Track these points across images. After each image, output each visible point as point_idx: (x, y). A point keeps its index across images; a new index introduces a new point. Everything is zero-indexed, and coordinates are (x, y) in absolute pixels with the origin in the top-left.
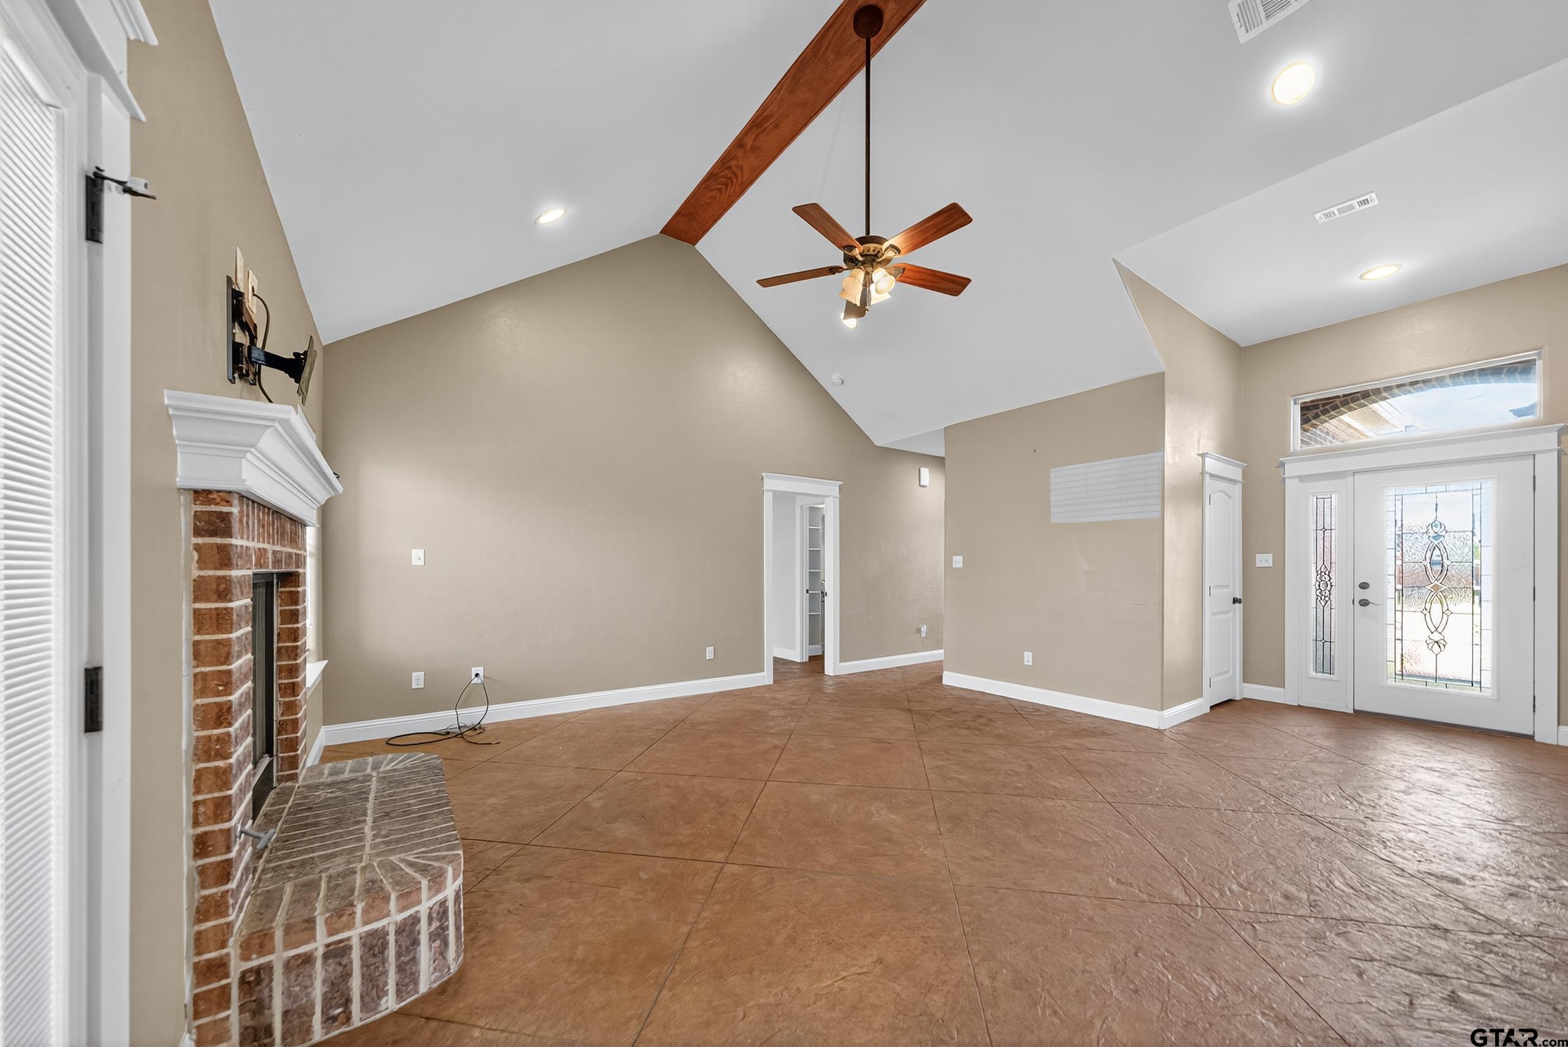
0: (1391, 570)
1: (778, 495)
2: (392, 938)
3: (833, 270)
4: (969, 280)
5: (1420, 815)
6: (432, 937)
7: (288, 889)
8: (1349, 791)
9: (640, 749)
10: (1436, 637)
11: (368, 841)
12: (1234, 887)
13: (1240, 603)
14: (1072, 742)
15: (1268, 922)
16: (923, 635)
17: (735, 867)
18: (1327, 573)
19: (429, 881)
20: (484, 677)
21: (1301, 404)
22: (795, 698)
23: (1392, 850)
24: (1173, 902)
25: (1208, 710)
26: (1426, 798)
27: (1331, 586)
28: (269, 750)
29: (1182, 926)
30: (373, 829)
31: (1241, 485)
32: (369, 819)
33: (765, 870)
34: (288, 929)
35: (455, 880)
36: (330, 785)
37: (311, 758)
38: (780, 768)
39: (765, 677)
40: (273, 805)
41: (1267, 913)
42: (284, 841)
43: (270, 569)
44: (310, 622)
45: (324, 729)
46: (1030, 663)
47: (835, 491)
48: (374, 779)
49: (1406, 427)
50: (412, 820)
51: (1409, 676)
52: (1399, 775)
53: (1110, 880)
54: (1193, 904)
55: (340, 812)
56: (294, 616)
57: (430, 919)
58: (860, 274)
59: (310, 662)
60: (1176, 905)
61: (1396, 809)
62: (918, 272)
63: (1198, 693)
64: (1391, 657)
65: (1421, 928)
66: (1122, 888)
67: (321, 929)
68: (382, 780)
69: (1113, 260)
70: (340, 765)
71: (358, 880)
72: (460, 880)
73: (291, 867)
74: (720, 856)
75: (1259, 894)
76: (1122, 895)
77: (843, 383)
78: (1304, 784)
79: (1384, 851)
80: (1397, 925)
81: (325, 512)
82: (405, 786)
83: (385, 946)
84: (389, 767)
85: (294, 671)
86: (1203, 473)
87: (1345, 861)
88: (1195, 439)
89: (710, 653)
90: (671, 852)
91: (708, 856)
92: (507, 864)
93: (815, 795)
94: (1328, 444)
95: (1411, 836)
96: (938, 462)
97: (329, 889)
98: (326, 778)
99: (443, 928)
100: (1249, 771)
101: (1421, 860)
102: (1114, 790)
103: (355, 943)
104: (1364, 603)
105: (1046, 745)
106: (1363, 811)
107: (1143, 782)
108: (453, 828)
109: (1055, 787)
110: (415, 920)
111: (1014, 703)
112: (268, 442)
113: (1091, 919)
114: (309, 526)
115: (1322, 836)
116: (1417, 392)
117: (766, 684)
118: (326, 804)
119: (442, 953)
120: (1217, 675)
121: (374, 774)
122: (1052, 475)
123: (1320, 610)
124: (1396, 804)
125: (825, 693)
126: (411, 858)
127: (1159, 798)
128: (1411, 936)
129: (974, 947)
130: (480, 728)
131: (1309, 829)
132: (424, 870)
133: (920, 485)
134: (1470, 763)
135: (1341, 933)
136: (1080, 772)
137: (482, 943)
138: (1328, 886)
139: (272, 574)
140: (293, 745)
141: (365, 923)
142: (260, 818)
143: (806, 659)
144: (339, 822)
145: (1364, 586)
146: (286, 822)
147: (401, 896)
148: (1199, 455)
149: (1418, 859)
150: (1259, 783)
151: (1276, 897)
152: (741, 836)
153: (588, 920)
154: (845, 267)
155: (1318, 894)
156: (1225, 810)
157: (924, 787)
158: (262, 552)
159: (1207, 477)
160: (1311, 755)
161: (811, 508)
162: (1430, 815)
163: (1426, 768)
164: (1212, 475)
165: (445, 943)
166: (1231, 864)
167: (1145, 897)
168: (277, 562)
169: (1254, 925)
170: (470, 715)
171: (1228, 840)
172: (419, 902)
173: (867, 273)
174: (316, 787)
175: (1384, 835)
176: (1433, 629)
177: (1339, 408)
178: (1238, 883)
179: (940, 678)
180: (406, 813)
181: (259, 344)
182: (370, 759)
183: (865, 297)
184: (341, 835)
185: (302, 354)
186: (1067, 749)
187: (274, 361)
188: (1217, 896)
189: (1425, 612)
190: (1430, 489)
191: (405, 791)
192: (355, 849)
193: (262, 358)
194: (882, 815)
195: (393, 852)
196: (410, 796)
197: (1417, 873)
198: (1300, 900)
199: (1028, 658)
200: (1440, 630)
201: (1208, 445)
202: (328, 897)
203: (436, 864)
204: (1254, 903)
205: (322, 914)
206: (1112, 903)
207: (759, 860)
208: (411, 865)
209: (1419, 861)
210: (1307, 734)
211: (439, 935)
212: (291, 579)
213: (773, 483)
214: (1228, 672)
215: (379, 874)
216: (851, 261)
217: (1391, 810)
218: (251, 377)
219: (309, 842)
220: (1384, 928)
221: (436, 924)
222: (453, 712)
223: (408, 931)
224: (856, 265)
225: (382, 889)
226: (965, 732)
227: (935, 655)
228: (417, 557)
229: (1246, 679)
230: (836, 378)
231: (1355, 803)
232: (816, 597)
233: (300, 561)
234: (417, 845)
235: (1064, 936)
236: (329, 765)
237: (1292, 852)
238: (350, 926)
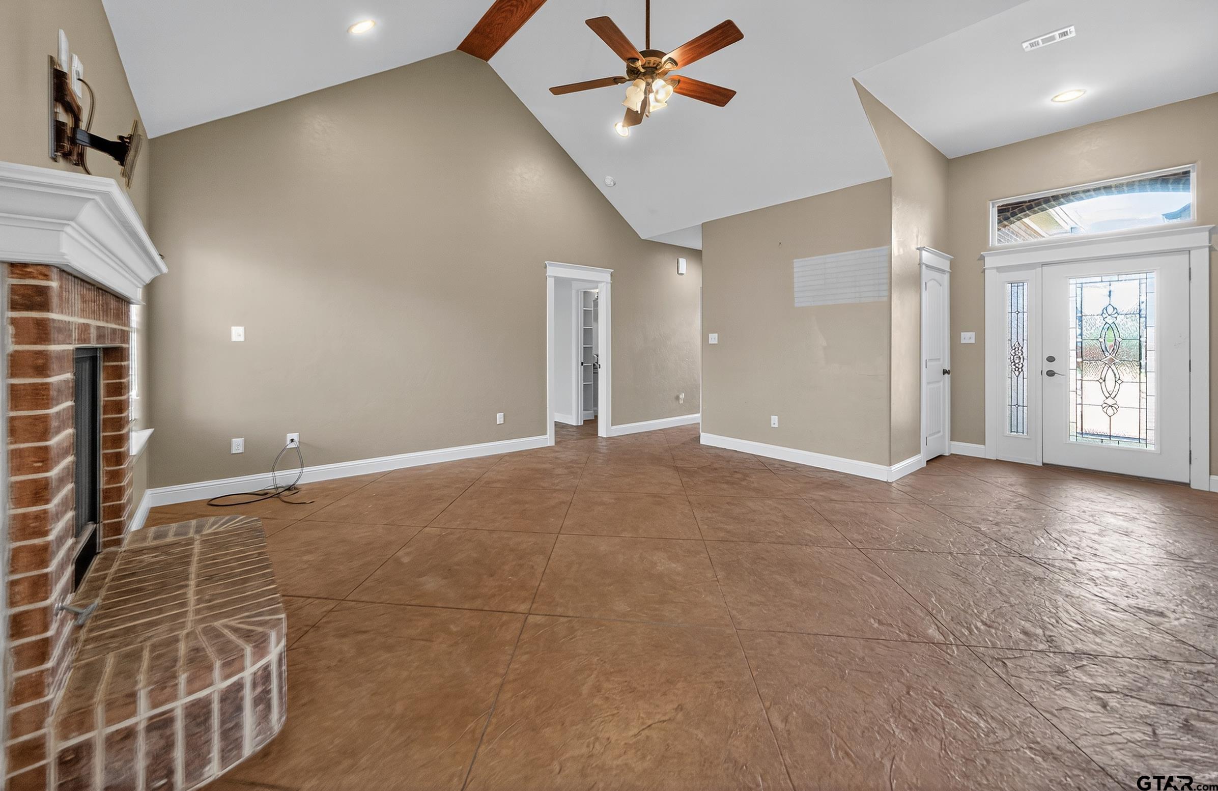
0: (1072, 346)
1: (559, 281)
2: (216, 707)
3: (616, 80)
4: (735, 93)
5: (1118, 555)
6: (257, 701)
7: (110, 660)
8: (1055, 535)
9: (443, 506)
10: (1110, 401)
11: (192, 607)
12: (979, 624)
13: (949, 374)
14: (818, 494)
15: (1015, 658)
16: (681, 402)
17: (538, 617)
18: (1020, 348)
19: (254, 647)
20: (299, 442)
21: (998, 207)
22: (576, 458)
23: (1101, 587)
24: (931, 642)
25: (924, 465)
26: (1119, 540)
27: (1023, 359)
28: (93, 517)
29: (943, 665)
30: (198, 593)
31: (948, 274)
32: (192, 583)
33: (566, 619)
34: (110, 705)
35: (278, 643)
36: (155, 548)
37: (136, 524)
38: (568, 523)
39: (548, 440)
40: (96, 570)
41: (1012, 649)
42: (107, 610)
43: (93, 344)
44: (135, 394)
45: (149, 492)
46: (776, 426)
47: (607, 277)
48: (197, 542)
49: (1072, 228)
50: (234, 584)
51: (1087, 434)
52: (1091, 519)
53: (872, 621)
54: (948, 642)
55: (163, 576)
56: (119, 389)
57: (254, 685)
58: (642, 84)
59: (135, 431)
60: (933, 643)
61: (1096, 550)
62: (689, 83)
63: (917, 451)
64: (1072, 418)
65: (1144, 659)
66: (882, 628)
67: (143, 702)
68: (204, 542)
69: (853, 79)
70: (162, 528)
71: (182, 648)
72: (283, 643)
73: (114, 636)
74: (523, 608)
75: (1002, 631)
76: (885, 636)
77: (615, 184)
78: (1017, 529)
79: (1095, 588)
80: (1124, 657)
81: (150, 289)
82: (227, 549)
83: (208, 715)
84: (210, 531)
85: (120, 440)
86: (920, 264)
87: (1065, 598)
88: (915, 235)
89: (500, 418)
90: (478, 603)
91: (511, 608)
92: (324, 620)
93: (603, 546)
94: (1014, 243)
95: (1114, 574)
96: (695, 254)
97: (154, 659)
98: (150, 543)
99: (267, 692)
100: (970, 518)
101: (1129, 595)
102: (860, 537)
103: (179, 714)
104: (1051, 374)
105: (797, 497)
106: (1070, 552)
107: (882, 529)
108: (274, 591)
109: (809, 535)
110: (238, 687)
111: (762, 460)
112: (89, 216)
113: (863, 659)
114: (133, 303)
115: (1042, 576)
116: (1088, 198)
117: (549, 445)
118: (150, 568)
119: (265, 716)
120: (930, 435)
121: (197, 537)
122: (795, 265)
123: (1014, 380)
124: (1096, 546)
125: (600, 453)
126: (233, 623)
127: (899, 544)
128: (1138, 667)
129: (763, 691)
130: (295, 488)
131: (1030, 570)
132: (247, 636)
133: (678, 273)
134: (1145, 507)
135: (1079, 667)
136: (829, 521)
137: (303, 701)
138: (1057, 622)
139: (96, 349)
140: (117, 511)
141: (190, 693)
142: (83, 587)
143: (581, 423)
144: (163, 587)
145: (1051, 359)
146: (109, 589)
147: (226, 665)
148: (918, 249)
149: (1126, 595)
150: (980, 529)
151: (1017, 635)
152: (540, 588)
153: (405, 674)
154: (628, 78)
155: (1052, 631)
156: (957, 554)
157: (698, 537)
158: (85, 328)
159: (924, 267)
160: (1015, 502)
161: (584, 292)
162: (1125, 555)
163: (1112, 513)
164: (927, 266)
165: (268, 707)
166: (972, 603)
167: (905, 637)
168: (101, 337)
169: (1004, 660)
170: (285, 477)
171: (965, 582)
172: (242, 669)
173: (648, 84)
174: (140, 551)
175: (1092, 573)
176: (1107, 395)
177: (1025, 211)
178: (982, 622)
179: (698, 439)
180: (228, 576)
181: (83, 125)
182: (194, 522)
183: (645, 103)
184: (165, 601)
185: (127, 138)
186: (814, 500)
187: (98, 143)
188: (966, 634)
189: (1101, 381)
190: (1105, 279)
191: (226, 554)
192: (178, 616)
193: (87, 140)
194: (663, 564)
195: (217, 617)
196: (231, 559)
197: (1129, 608)
198: (1037, 635)
199: (774, 420)
200: (1113, 396)
201: (924, 241)
202: (151, 668)
203: (260, 629)
204: (1000, 641)
205: (145, 687)
206: (878, 643)
207: (560, 610)
208: (235, 630)
209: (1127, 597)
210: (1009, 485)
211: (262, 700)
212: (117, 353)
213: (554, 271)
214: (939, 432)
215: (204, 642)
216: (634, 73)
217: (1093, 552)
218: (75, 157)
219: (132, 609)
220: (1114, 661)
221: (259, 689)
222: (270, 475)
223: (232, 698)
224: (638, 76)
225: (206, 657)
226: (725, 486)
227: (694, 418)
228: (237, 334)
229: (953, 438)
230: (609, 180)
231: (1061, 545)
232: (590, 368)
233: (125, 336)
234: (242, 610)
235: (842, 677)
236: (153, 529)
237: (1021, 592)
238: (174, 697)
